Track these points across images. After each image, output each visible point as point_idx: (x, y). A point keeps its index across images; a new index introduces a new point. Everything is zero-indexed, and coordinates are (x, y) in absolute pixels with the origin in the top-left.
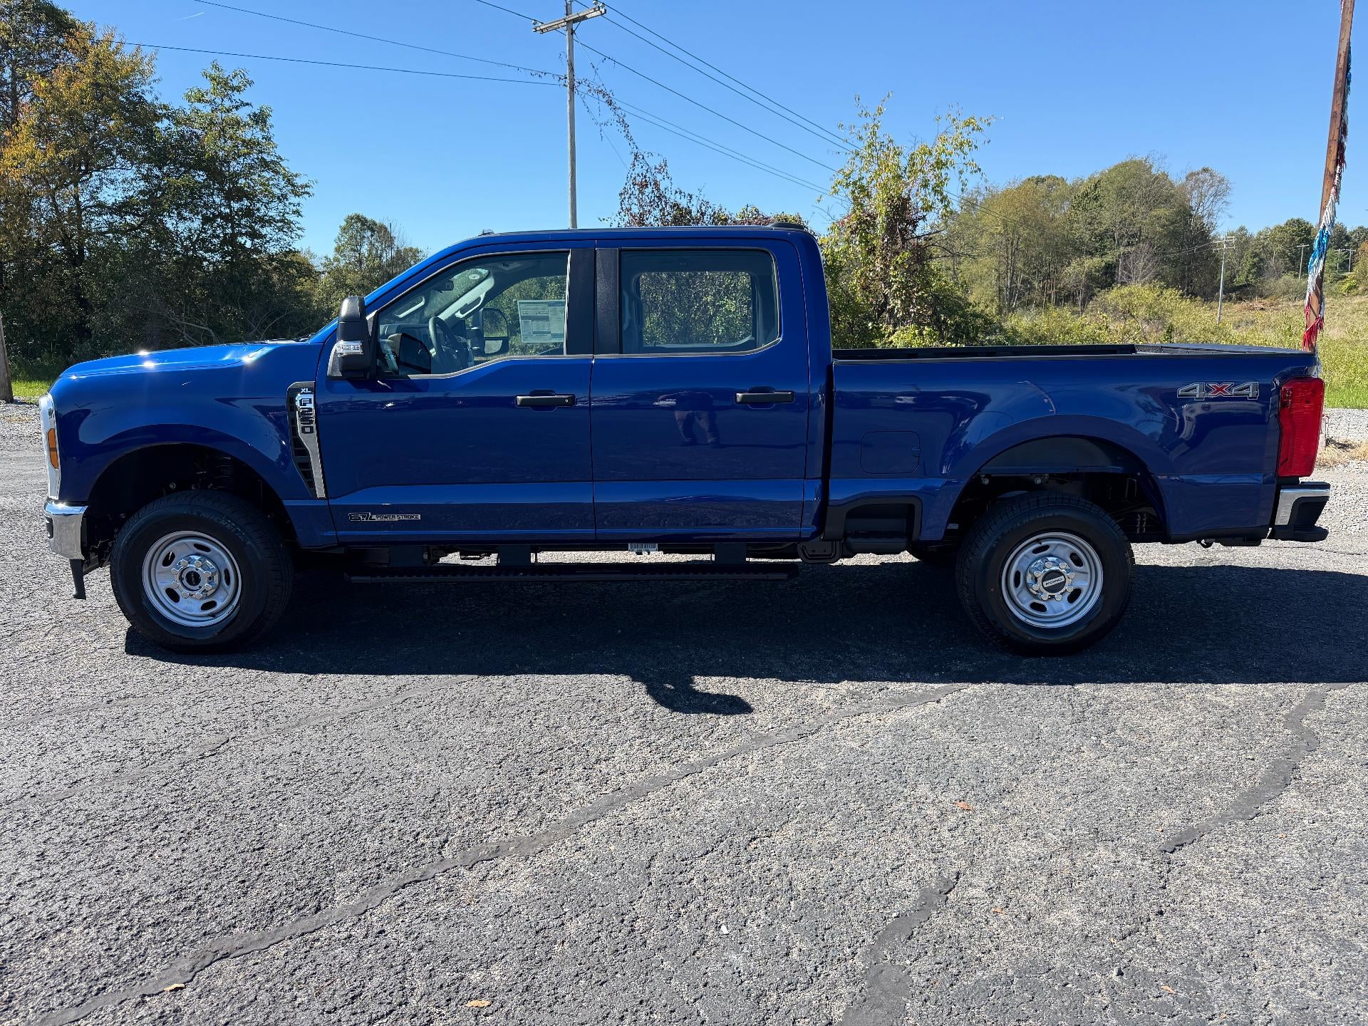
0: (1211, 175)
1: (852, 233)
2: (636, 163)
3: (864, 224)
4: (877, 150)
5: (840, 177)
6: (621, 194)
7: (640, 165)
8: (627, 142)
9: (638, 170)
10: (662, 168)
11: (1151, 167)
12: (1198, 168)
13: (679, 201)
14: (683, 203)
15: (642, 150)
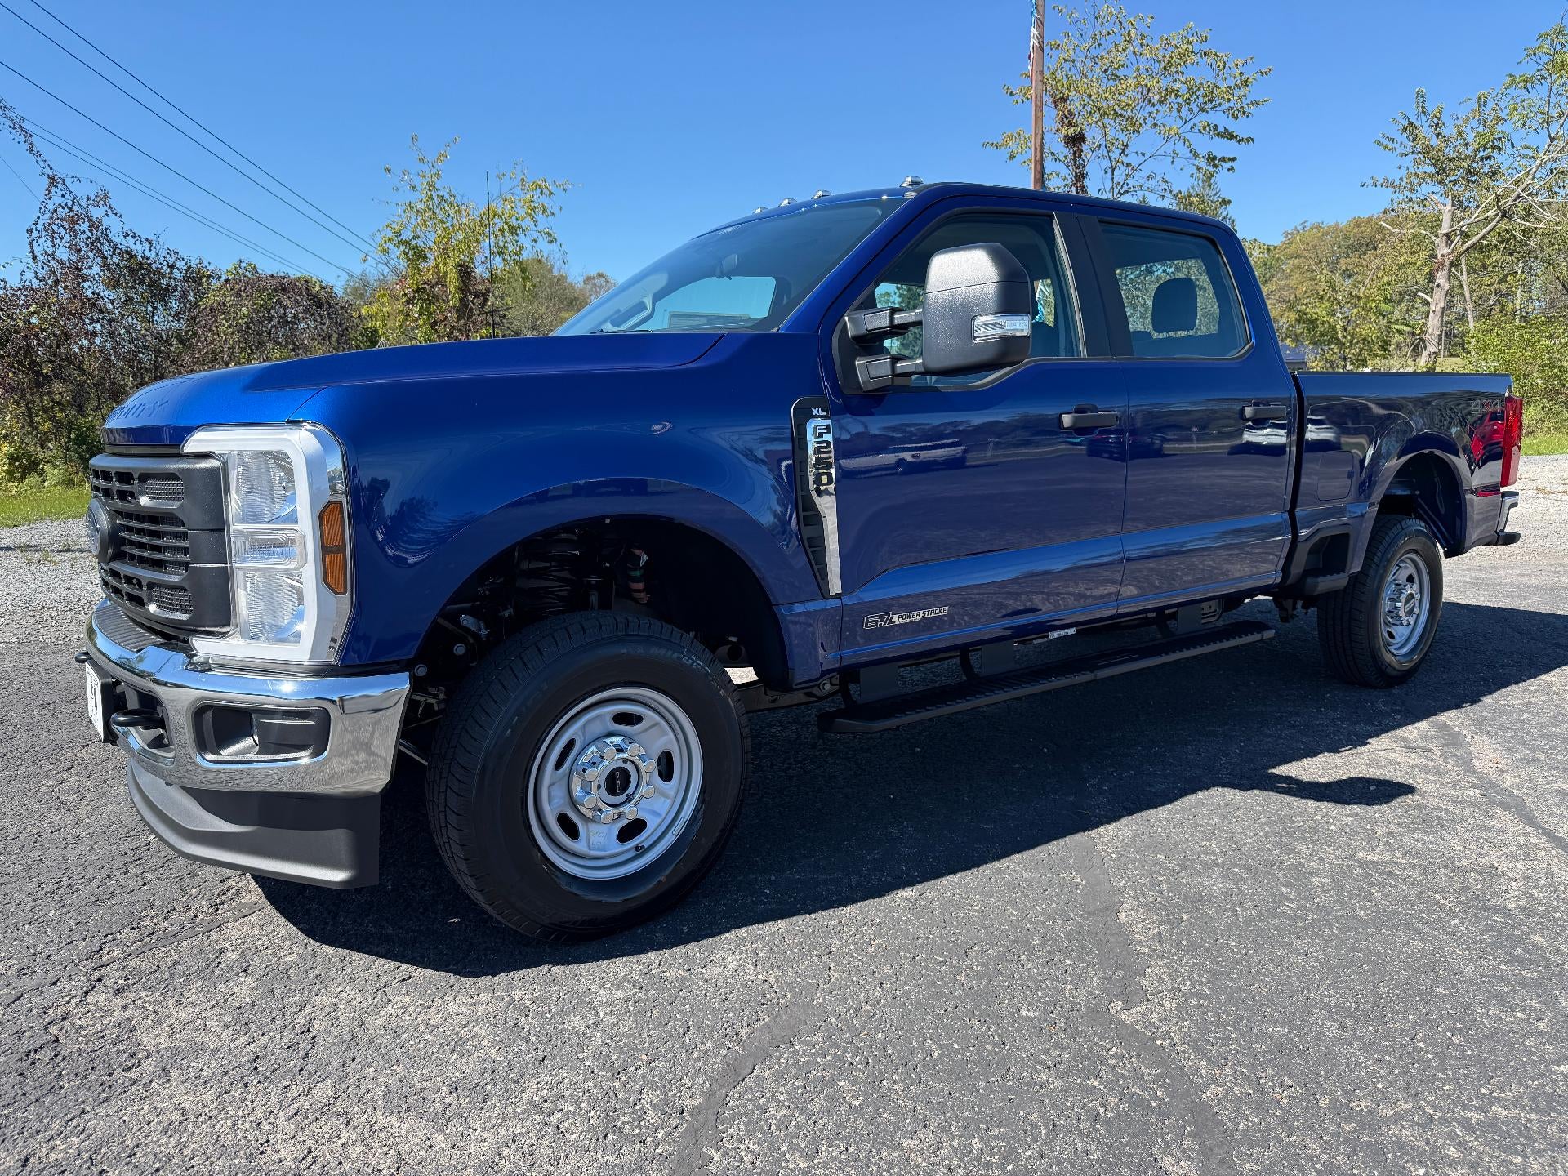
0: (607, 282)
1: (408, 302)
2: (53, 190)
3: (426, 295)
4: (439, 205)
5: (389, 234)
6: (30, 232)
7: (60, 193)
8: (33, 158)
9: (57, 199)
10: (103, 198)
11: (552, 267)
12: (593, 273)
13: (133, 247)
14: (138, 249)
15: (60, 172)
